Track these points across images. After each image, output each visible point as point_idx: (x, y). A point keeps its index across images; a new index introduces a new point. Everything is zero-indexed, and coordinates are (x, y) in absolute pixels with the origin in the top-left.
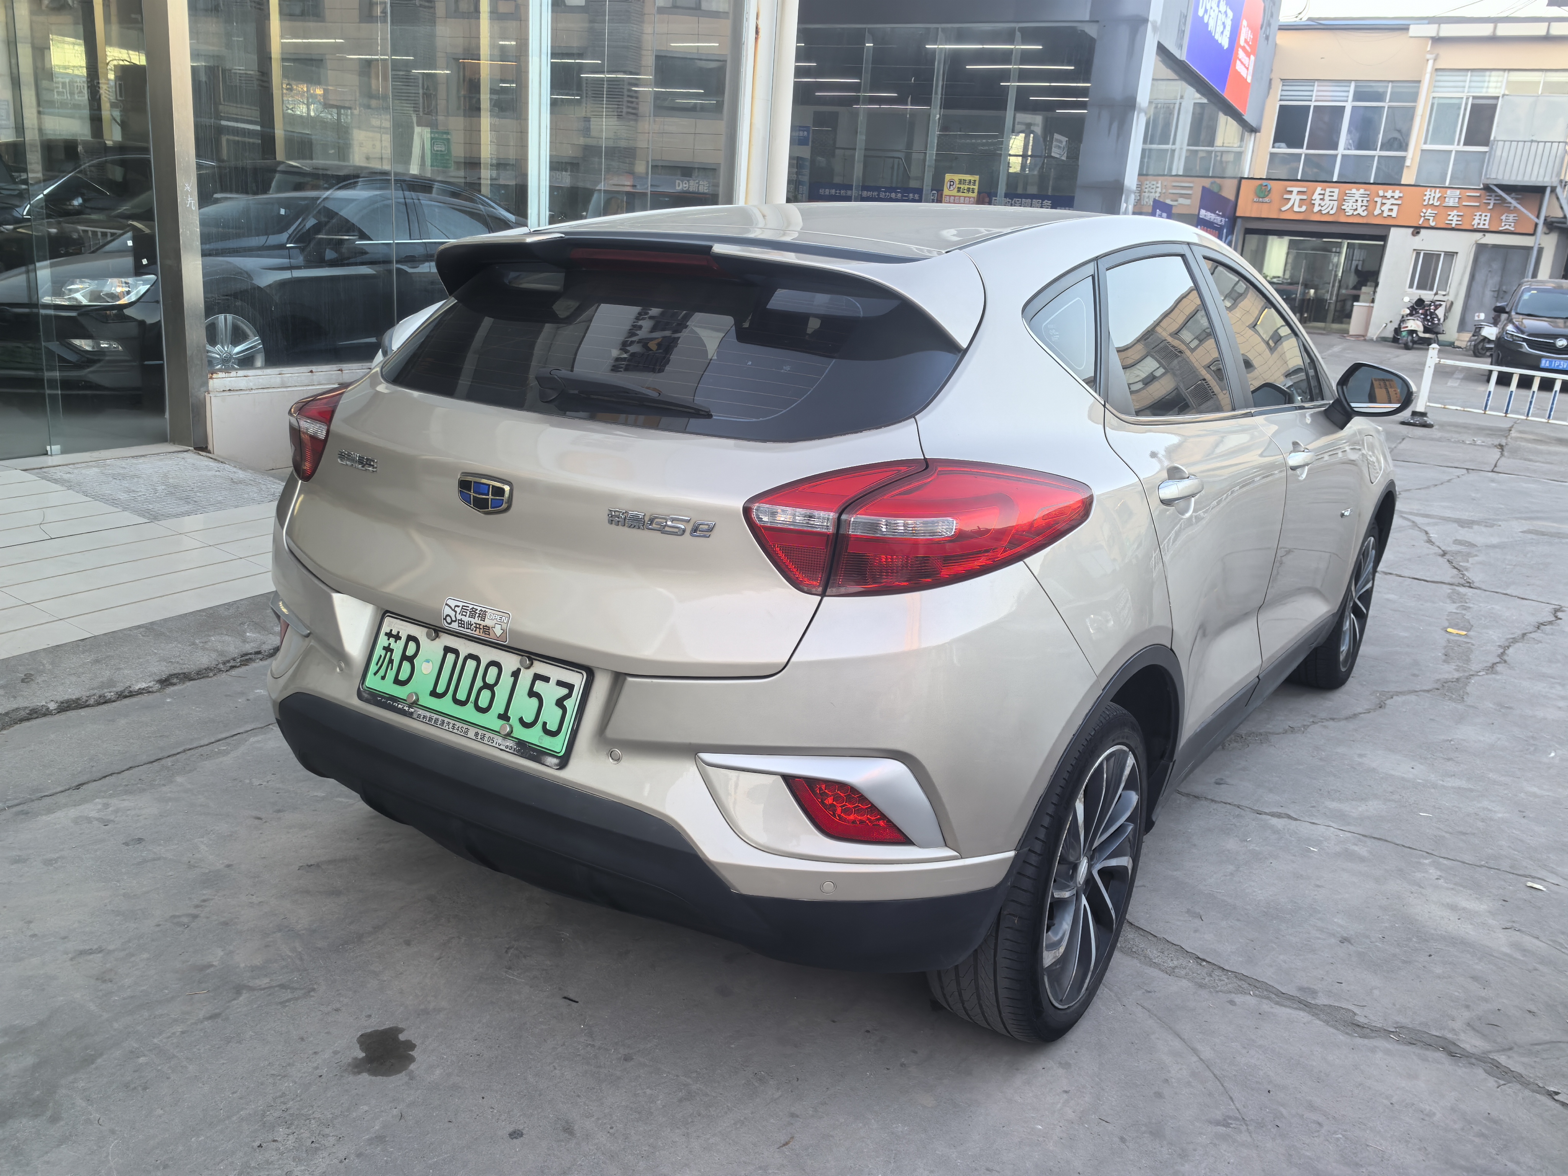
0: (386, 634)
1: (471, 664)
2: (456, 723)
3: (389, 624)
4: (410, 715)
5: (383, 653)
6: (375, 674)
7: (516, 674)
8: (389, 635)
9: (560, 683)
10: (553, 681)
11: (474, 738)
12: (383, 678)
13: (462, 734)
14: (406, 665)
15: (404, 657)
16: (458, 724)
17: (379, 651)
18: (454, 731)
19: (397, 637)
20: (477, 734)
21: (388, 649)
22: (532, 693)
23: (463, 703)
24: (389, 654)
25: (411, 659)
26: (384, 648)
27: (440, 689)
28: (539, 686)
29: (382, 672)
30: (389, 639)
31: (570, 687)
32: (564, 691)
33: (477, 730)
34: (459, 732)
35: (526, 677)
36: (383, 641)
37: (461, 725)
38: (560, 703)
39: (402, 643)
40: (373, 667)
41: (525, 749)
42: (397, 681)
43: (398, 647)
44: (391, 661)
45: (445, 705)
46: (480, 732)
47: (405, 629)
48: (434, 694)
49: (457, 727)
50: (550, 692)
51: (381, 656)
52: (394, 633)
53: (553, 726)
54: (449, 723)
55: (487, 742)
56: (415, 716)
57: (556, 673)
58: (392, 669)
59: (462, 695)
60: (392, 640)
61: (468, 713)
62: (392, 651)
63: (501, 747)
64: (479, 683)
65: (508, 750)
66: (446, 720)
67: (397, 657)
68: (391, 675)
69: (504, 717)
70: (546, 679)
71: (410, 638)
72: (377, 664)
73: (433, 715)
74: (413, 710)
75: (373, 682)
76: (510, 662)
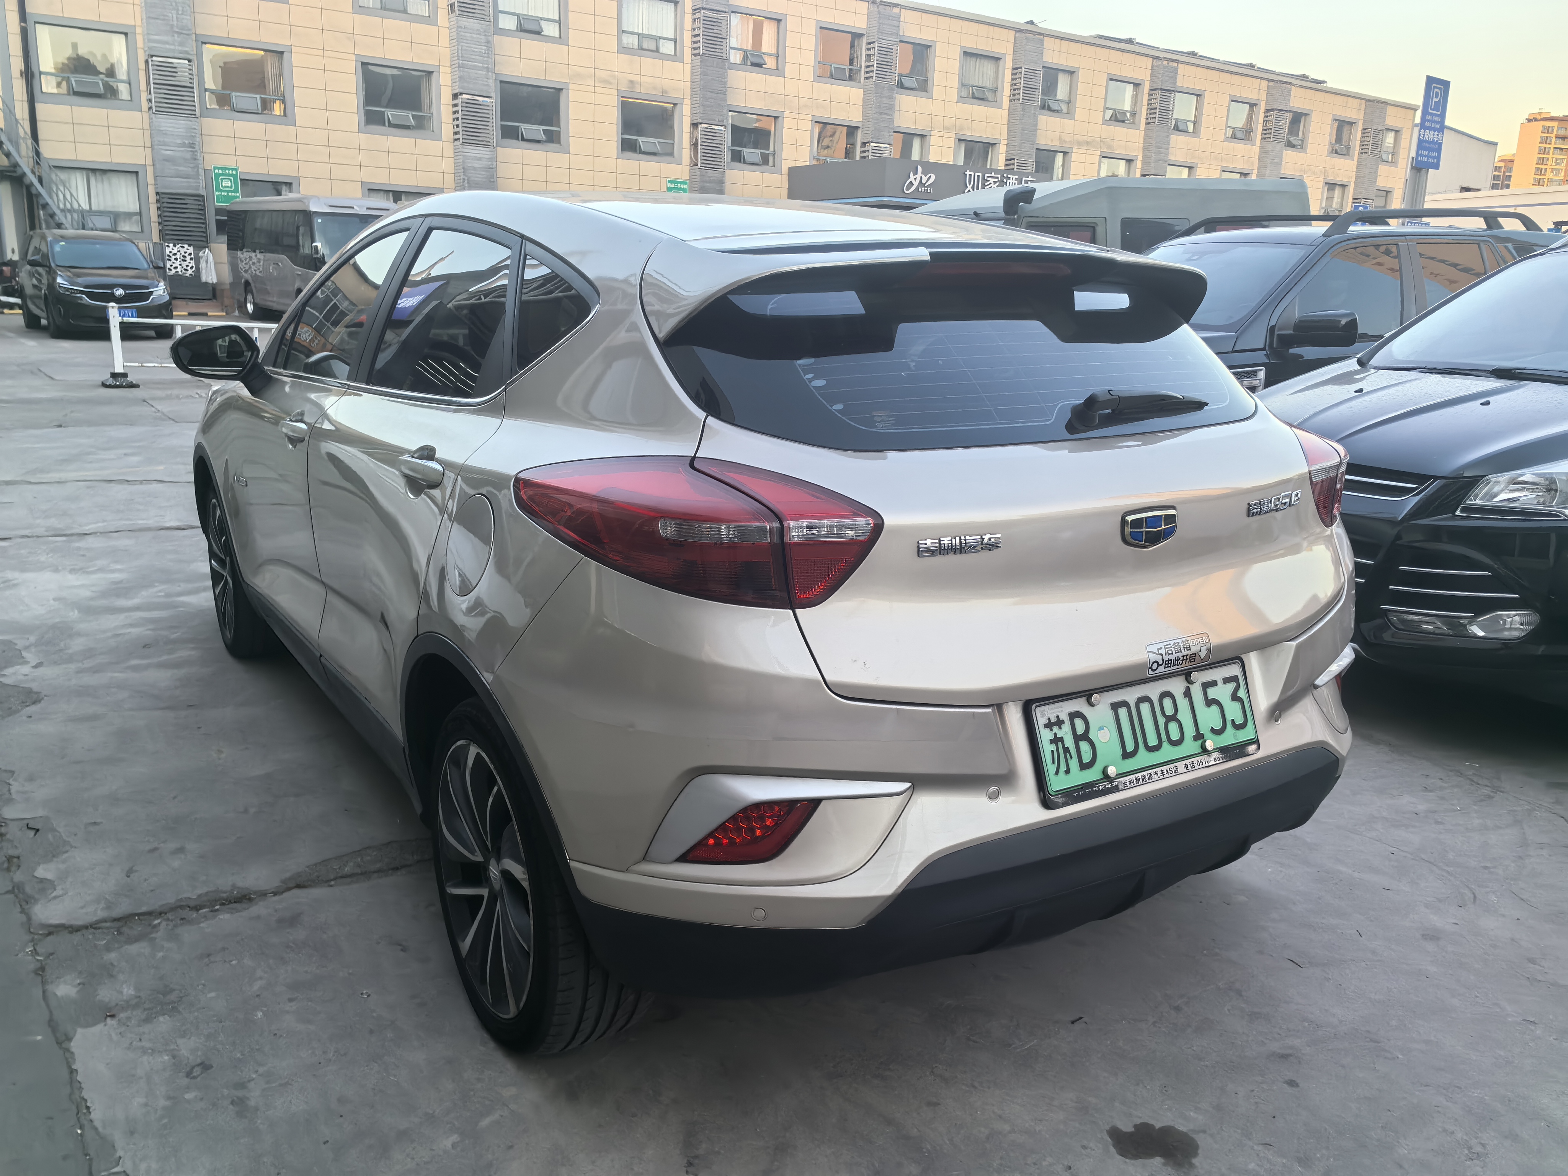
0: (1046, 726)
1: (1145, 708)
2: (1162, 768)
3: (1042, 715)
4: (1116, 789)
5: (1053, 747)
6: (1057, 773)
7: (1187, 694)
8: (1049, 725)
9: (1226, 680)
10: (1220, 682)
11: (1186, 770)
12: (1068, 772)
13: (1173, 774)
14: (1084, 746)
15: (1077, 738)
16: (1164, 768)
17: (1047, 748)
18: (1165, 776)
19: (1059, 723)
20: (1186, 766)
21: (1056, 740)
22: (1210, 702)
23: (1157, 748)
24: (1060, 744)
25: (1085, 737)
26: (1052, 741)
27: (1130, 748)
28: (1212, 693)
29: (1063, 768)
30: (1051, 730)
31: (1235, 679)
32: (1232, 686)
33: (1184, 762)
34: (1170, 775)
35: (1196, 691)
36: (1045, 736)
37: (1168, 767)
38: (1235, 697)
39: (1067, 727)
40: (1050, 768)
41: (1228, 752)
42: (1084, 766)
43: (1065, 732)
44: (1066, 750)
45: (1144, 758)
46: (1188, 762)
47: (1063, 710)
48: (1126, 755)
49: (1165, 771)
50: (1223, 692)
51: (1053, 751)
52: (1053, 720)
53: (1239, 721)
54: (1156, 773)
55: (1198, 767)
56: (1121, 787)
57: (1218, 674)
58: (1071, 757)
59: (1153, 741)
60: (1055, 729)
61: (1167, 752)
62: (1061, 739)
63: (1211, 763)
64: (1161, 721)
65: (1217, 762)
66: (1152, 771)
67: (1069, 742)
68: (1074, 764)
69: (1199, 736)
70: (1214, 683)
71: (1073, 716)
72: (1053, 762)
73: (1137, 775)
74: (1116, 783)
75: (1057, 783)
76: (1177, 686)
